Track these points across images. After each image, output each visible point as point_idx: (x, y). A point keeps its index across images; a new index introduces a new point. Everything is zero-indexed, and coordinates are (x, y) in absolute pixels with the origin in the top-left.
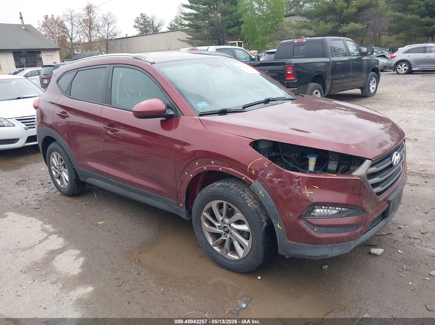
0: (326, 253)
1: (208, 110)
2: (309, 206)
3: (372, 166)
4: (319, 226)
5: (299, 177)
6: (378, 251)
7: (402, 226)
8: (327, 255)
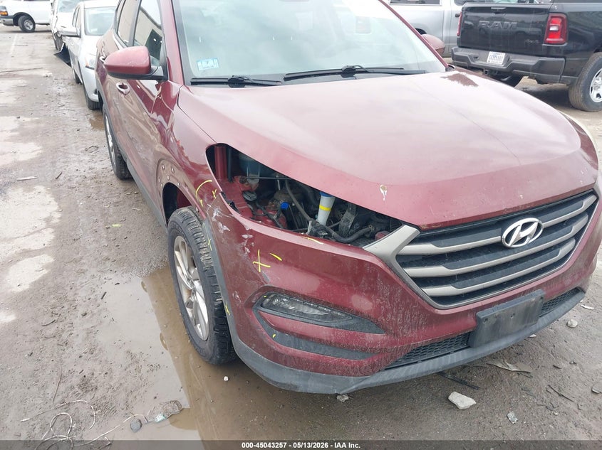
0: (296, 383)
1: (211, 75)
2: (259, 290)
3: (415, 241)
4: (282, 330)
5: (251, 232)
6: (462, 400)
7: (564, 365)
8: (296, 387)
